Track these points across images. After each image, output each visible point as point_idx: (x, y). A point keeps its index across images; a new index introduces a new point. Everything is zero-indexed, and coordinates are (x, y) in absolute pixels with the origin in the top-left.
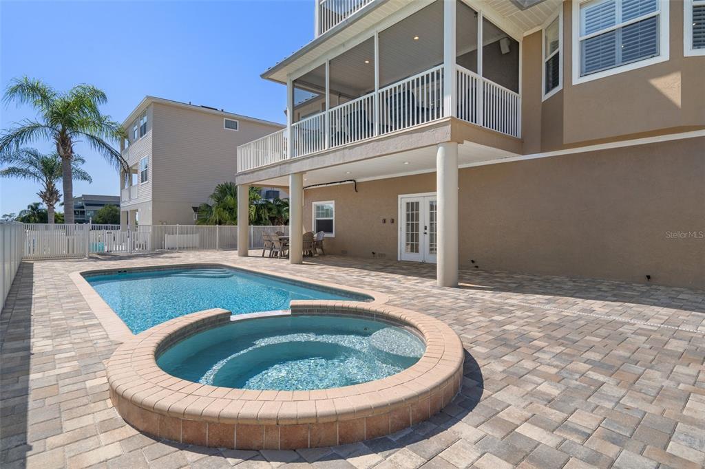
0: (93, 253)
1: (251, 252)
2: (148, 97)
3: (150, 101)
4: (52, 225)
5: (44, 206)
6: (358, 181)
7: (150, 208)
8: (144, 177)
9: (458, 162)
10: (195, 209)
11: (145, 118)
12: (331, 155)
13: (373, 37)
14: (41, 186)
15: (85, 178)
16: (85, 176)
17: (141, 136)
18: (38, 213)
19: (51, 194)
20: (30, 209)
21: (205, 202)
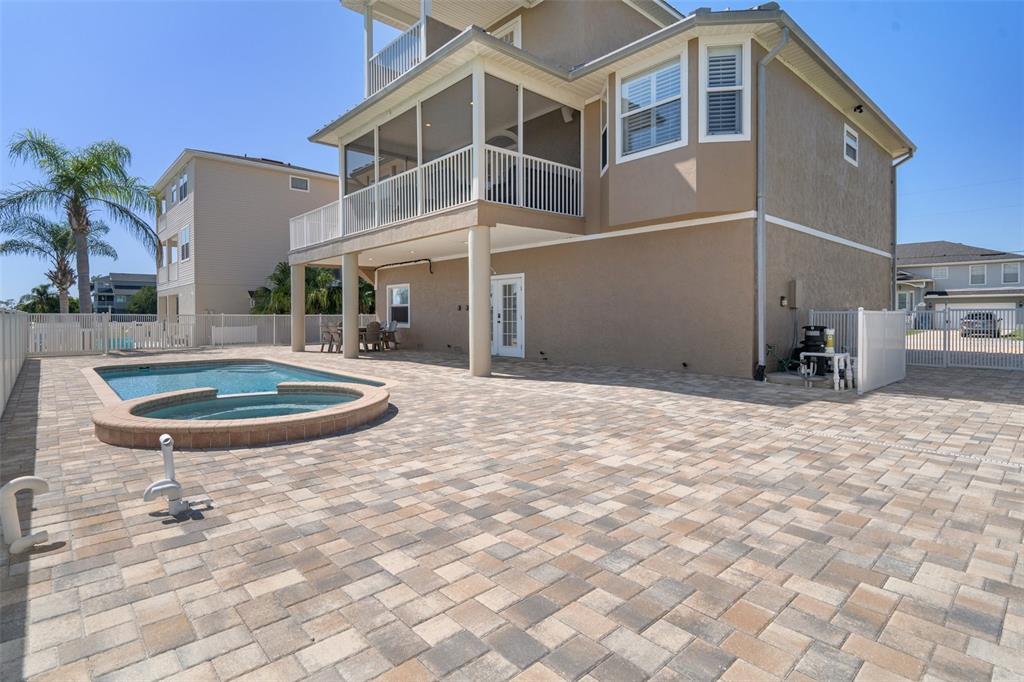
0: (114, 349)
1: (307, 348)
2: (187, 150)
3: (190, 156)
4: (67, 315)
5: (53, 290)
6: (434, 260)
7: (193, 293)
8: (185, 253)
9: (489, 246)
10: (251, 293)
11: (186, 176)
12: (380, 234)
13: (415, 107)
14: (50, 264)
15: (108, 253)
16: (108, 250)
17: (181, 199)
18: (48, 299)
19: (64, 275)
20: (35, 294)
21: (263, 285)
